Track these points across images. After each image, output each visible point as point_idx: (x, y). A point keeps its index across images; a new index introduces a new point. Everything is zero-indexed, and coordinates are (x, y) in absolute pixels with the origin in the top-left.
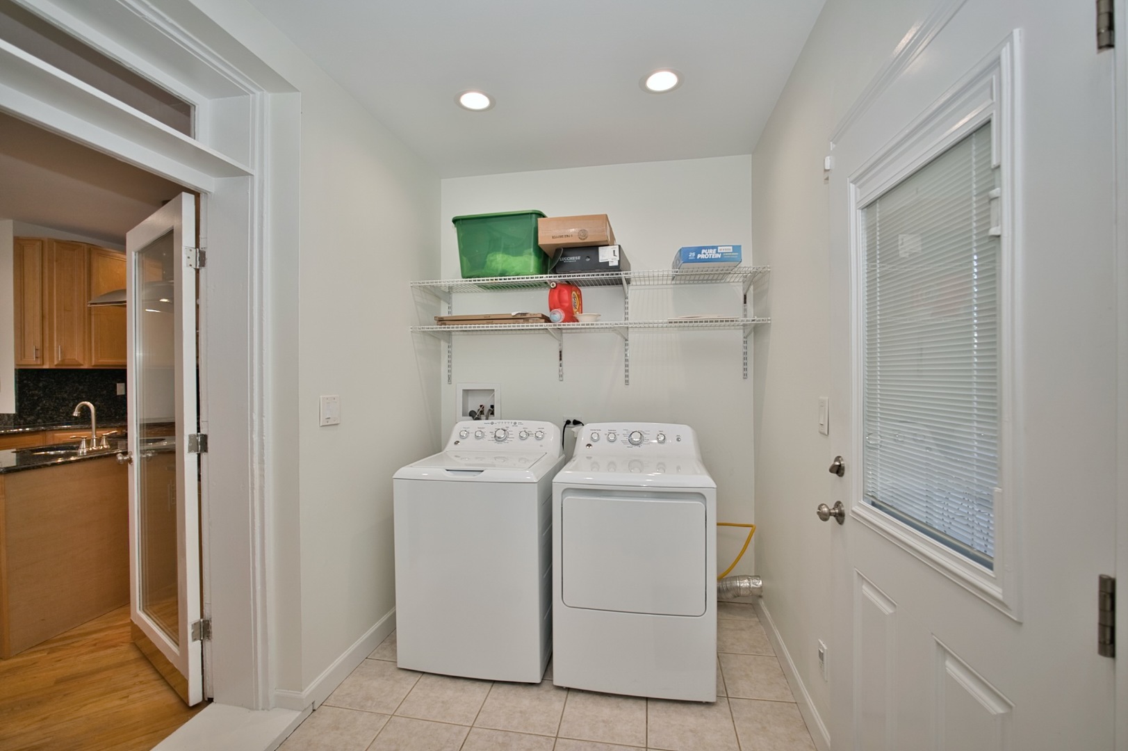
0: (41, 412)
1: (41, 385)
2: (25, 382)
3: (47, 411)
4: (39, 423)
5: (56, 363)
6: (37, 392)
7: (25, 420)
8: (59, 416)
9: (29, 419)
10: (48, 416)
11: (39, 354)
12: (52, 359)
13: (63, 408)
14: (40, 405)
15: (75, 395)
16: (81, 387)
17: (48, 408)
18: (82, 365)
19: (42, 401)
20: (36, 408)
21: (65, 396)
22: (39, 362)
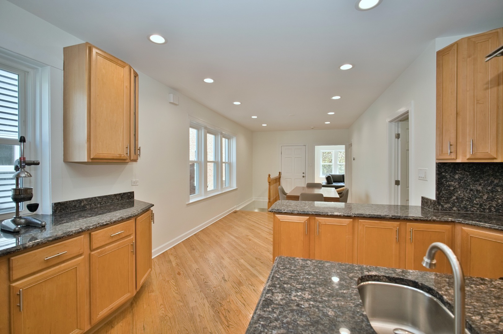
0: (456, 201)
1: (457, 177)
2: (443, 174)
3: (462, 201)
4: (454, 211)
5: (468, 157)
6: (453, 183)
7: (442, 206)
8: (473, 207)
9: (446, 206)
10: (462, 206)
11: (453, 149)
12: (464, 155)
13: (477, 200)
14: (456, 195)
15: (489, 188)
16: (496, 181)
17: (462, 198)
18: (495, 159)
19: (457, 192)
20: (451, 197)
21: (480, 188)
22: (453, 156)
